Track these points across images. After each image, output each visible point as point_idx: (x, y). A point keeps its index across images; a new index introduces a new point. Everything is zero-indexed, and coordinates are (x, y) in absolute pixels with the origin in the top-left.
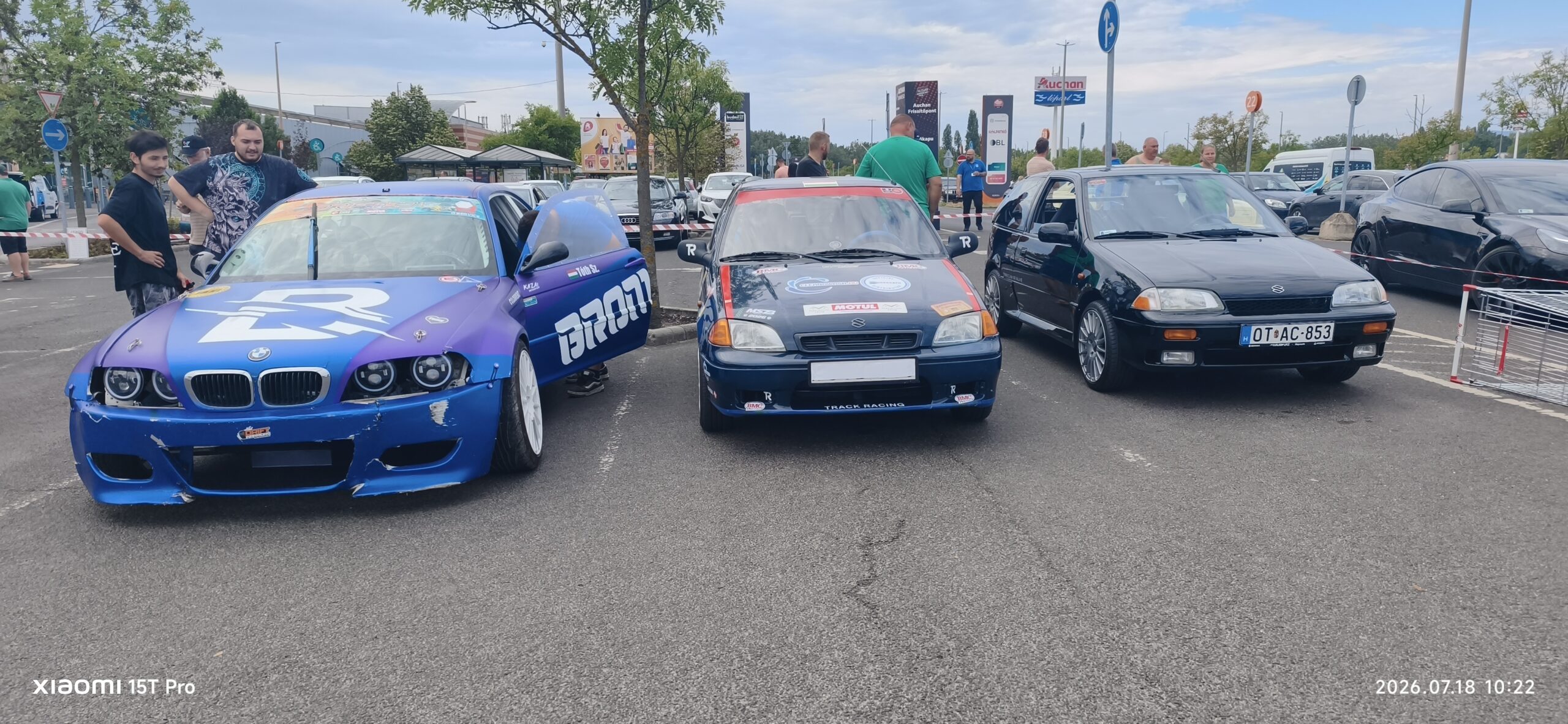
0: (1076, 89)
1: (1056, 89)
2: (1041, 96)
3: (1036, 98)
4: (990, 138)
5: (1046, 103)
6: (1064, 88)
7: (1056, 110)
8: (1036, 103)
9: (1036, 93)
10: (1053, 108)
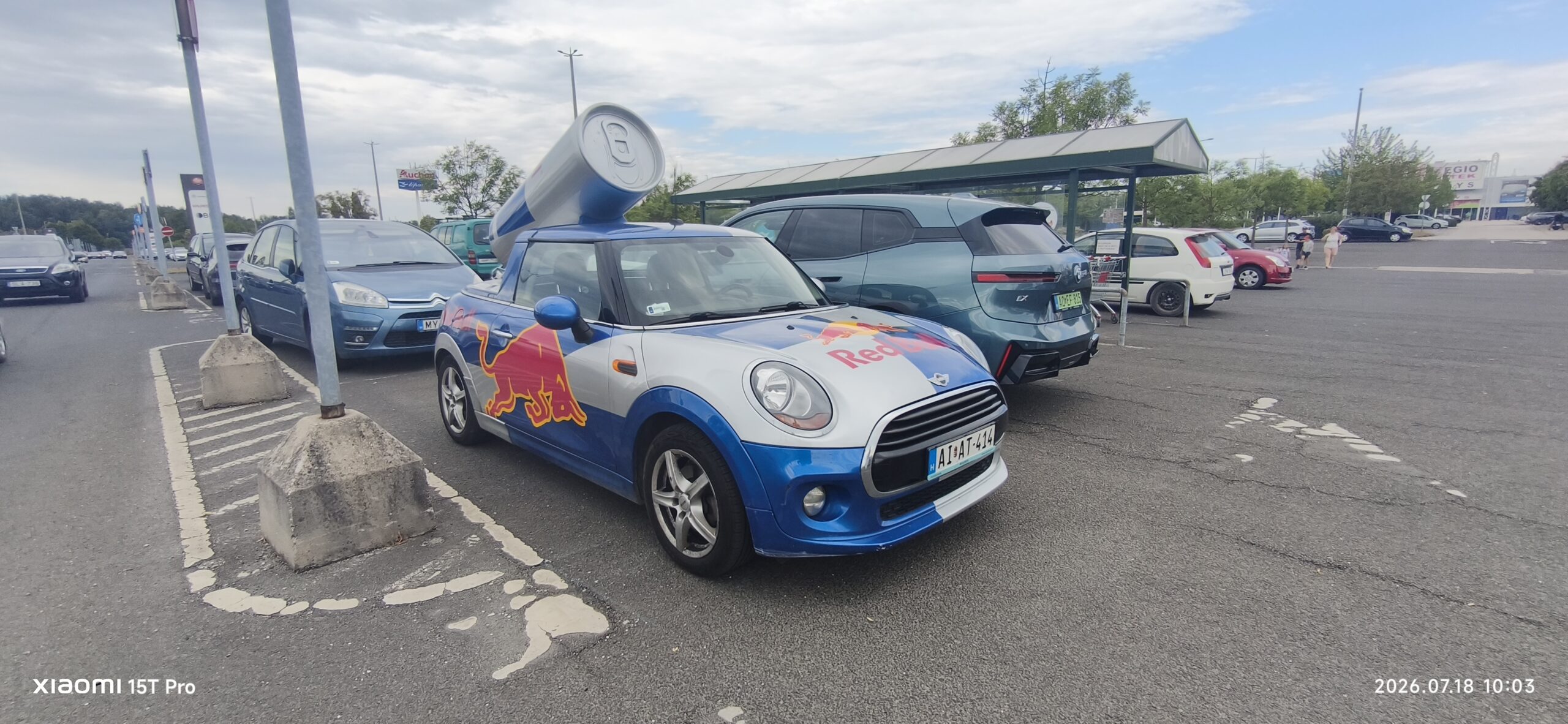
0: (429, 179)
1: (414, 178)
2: (403, 183)
3: (400, 184)
4: (195, 211)
5: (407, 188)
6: (421, 179)
7: (417, 193)
8: (400, 188)
9: (399, 181)
10: (414, 192)
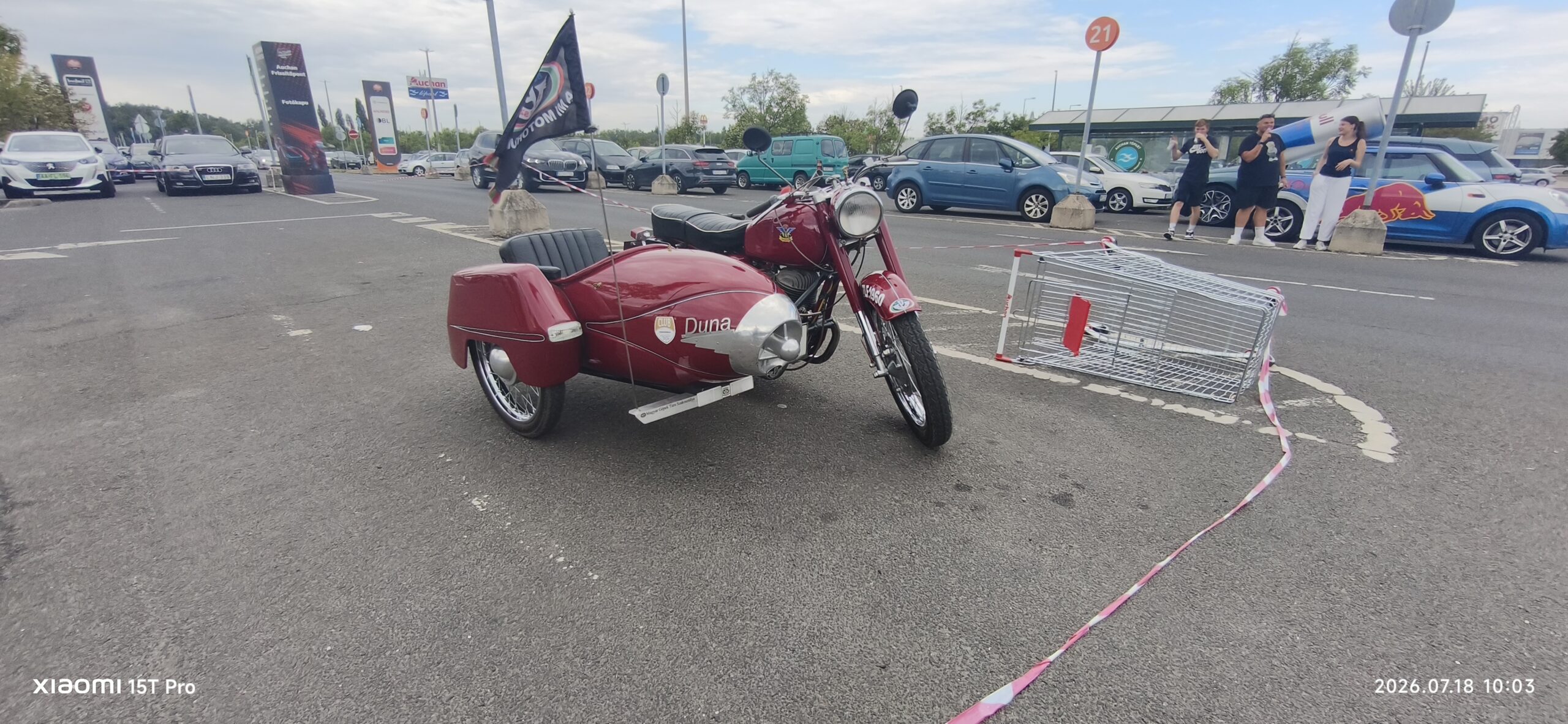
0: (440, 88)
2: (414, 91)
4: (375, 117)
5: (417, 96)
6: (431, 87)
8: (411, 96)
9: (409, 89)
10: (425, 100)
